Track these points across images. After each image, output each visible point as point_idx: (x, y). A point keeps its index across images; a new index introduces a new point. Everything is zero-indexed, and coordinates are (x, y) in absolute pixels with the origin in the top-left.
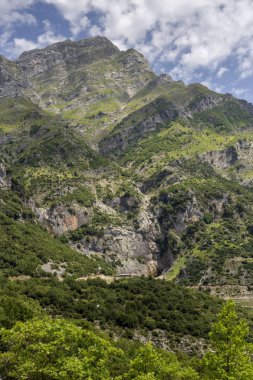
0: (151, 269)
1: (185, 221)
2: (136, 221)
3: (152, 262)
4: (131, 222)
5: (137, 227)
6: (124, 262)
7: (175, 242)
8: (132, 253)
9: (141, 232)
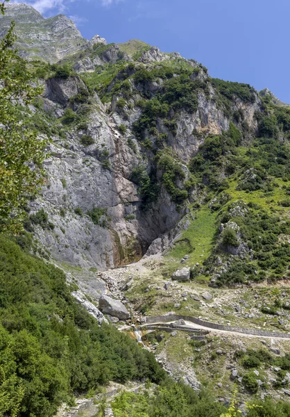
0: (122, 240)
1: (195, 132)
2: (84, 128)
3: (123, 224)
4: (72, 130)
5: (87, 141)
6: (55, 219)
7: (178, 175)
8: (75, 201)
9: (96, 154)
